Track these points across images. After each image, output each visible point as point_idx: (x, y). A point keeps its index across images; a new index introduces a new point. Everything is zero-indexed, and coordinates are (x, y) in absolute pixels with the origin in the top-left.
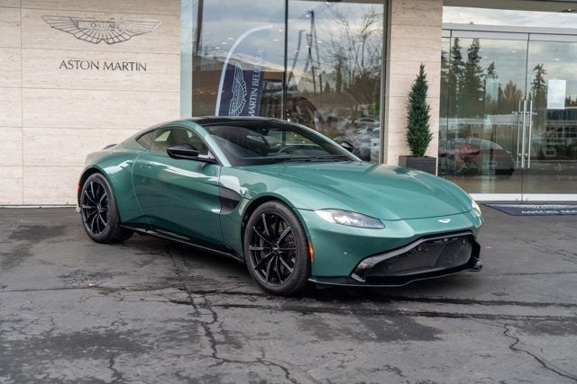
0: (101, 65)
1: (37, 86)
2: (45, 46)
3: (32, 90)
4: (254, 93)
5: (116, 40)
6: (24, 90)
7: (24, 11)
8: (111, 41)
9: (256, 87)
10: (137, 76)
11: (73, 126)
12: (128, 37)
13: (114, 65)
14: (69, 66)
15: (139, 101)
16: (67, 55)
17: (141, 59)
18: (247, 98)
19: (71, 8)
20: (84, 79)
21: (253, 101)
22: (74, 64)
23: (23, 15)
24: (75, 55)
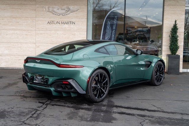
0: (60, 23)
1: (40, 30)
2: (43, 17)
3: (39, 31)
4: (113, 32)
5: (65, 14)
6: (36, 31)
7: (37, 6)
8: (64, 15)
9: (114, 29)
10: (72, 26)
11: (51, 43)
12: (69, 13)
13: (65, 23)
14: (50, 23)
15: (72, 34)
16: (50, 19)
17: (73, 20)
18: (111, 33)
19: (51, 4)
20: (55, 27)
21: (113, 34)
22: (52, 22)
23: (37, 7)
24: (52, 19)
